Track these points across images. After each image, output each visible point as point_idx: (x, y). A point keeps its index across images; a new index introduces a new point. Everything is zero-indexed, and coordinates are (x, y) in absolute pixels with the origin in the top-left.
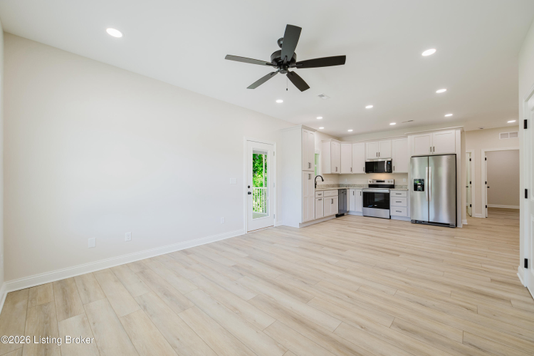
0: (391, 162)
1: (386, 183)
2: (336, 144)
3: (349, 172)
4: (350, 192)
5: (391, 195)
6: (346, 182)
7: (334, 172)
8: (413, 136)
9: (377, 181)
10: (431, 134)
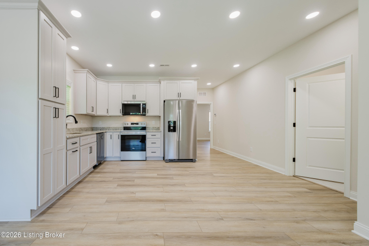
0: (145, 104)
1: (139, 125)
2: (92, 79)
3: (105, 113)
4: (107, 136)
5: (147, 137)
6: (101, 124)
7: (90, 112)
8: (166, 82)
9: (132, 124)
10: (178, 82)
